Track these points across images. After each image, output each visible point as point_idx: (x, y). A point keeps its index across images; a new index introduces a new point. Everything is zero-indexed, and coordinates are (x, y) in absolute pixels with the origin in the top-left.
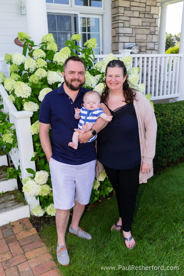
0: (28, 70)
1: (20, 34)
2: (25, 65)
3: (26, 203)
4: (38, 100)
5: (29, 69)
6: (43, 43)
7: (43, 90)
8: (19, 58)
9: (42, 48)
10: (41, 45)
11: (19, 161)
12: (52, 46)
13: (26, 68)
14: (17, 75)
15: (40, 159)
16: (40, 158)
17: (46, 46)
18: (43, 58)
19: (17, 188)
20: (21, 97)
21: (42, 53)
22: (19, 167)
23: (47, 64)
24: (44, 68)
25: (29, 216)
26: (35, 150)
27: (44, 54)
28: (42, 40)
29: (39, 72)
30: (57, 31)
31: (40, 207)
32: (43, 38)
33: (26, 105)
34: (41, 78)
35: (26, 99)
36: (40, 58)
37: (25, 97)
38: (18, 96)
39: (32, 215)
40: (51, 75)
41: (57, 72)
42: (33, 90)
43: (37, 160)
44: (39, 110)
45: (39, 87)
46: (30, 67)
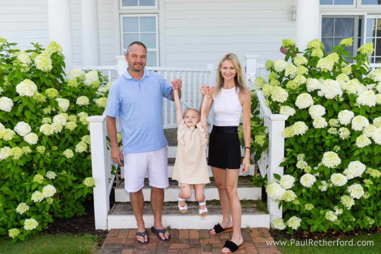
0: (289, 77)
1: (285, 41)
2: (286, 72)
3: (267, 212)
4: (295, 105)
5: (289, 75)
6: (308, 49)
7: (301, 95)
8: (281, 64)
9: (305, 56)
10: (305, 52)
11: (267, 167)
12: (317, 52)
13: (286, 75)
14: (277, 81)
15: (289, 167)
16: (289, 165)
17: (311, 52)
18: (304, 65)
19: (261, 199)
20: (276, 101)
21: (303, 60)
22: (266, 176)
23: (308, 71)
24: (304, 75)
25: (269, 228)
26: (285, 156)
27: (306, 61)
28: (308, 46)
29: (297, 79)
30: (334, 37)
31: (282, 220)
32: (309, 44)
33: (283, 109)
34: (299, 85)
35: (281, 103)
36: (302, 65)
37: (281, 101)
38: (274, 100)
39: (272, 227)
40: (310, 82)
41: (320, 79)
42: (290, 96)
43: (286, 166)
44: (295, 115)
45: (298, 92)
46: (290, 73)
